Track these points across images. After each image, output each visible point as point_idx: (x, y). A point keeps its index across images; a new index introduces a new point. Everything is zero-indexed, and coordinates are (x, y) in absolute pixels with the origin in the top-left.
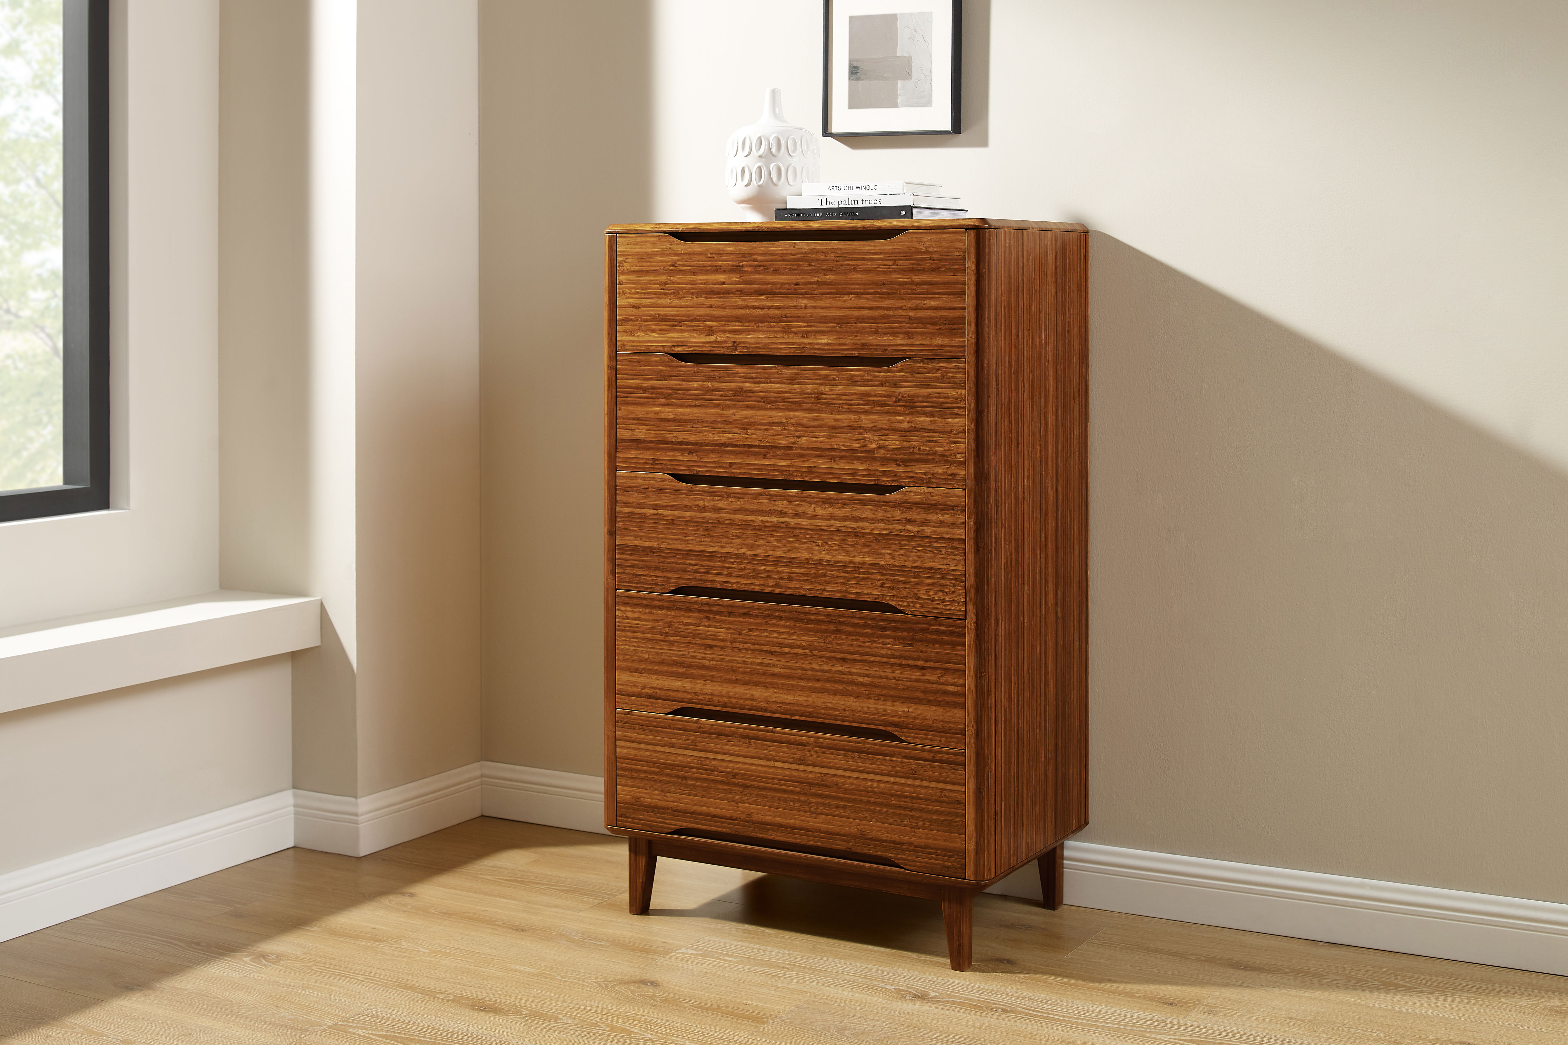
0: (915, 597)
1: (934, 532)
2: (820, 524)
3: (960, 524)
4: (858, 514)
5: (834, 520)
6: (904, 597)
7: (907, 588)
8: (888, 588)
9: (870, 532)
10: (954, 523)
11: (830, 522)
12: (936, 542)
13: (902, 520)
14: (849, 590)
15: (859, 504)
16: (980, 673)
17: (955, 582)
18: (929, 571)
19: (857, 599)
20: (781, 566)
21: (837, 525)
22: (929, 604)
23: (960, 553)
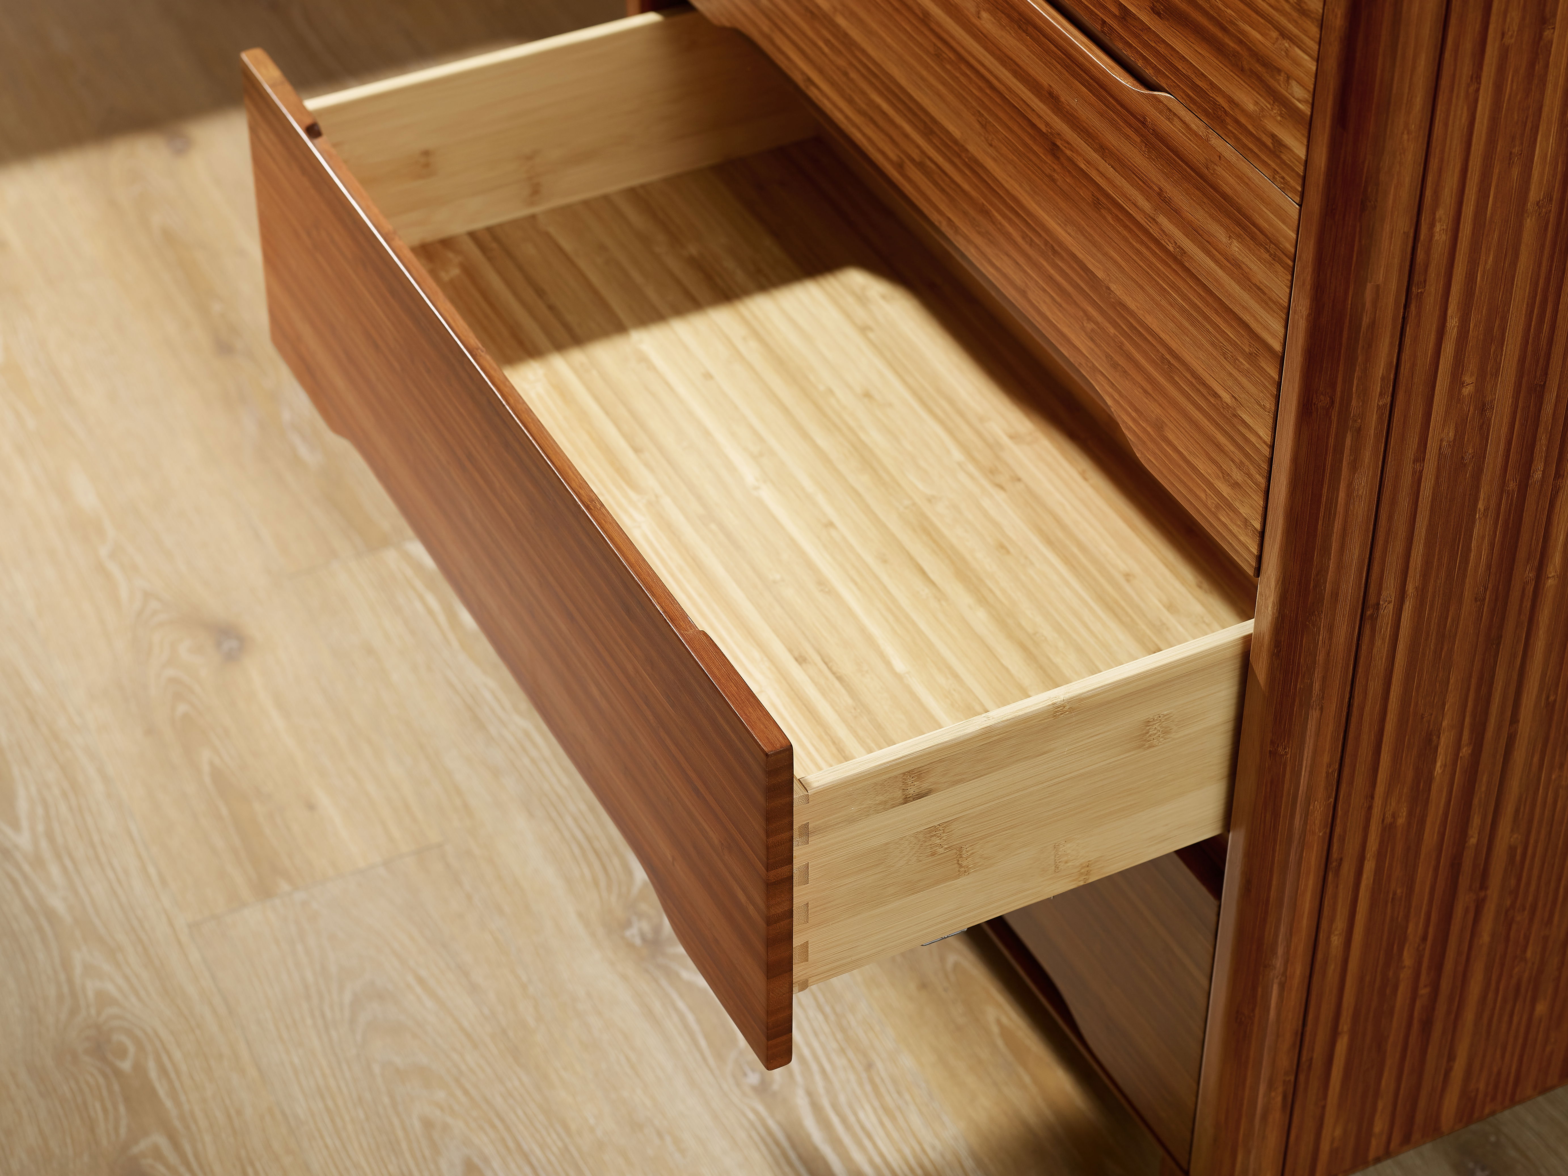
0: (1159, 427)
1: (1217, 281)
2: (987, 63)
3: (1274, 303)
4: (1065, 96)
5: (1015, 74)
6: (1136, 410)
7: (1145, 391)
8: (1108, 356)
9: (1083, 166)
10: (1262, 287)
11: (1004, 70)
12: (1217, 313)
13: (1151, 188)
14: (1031, 295)
15: (1067, 67)
16: (1272, 742)
17: (1247, 463)
18: (1194, 381)
19: (1044, 332)
20: (910, 122)
21: (1019, 92)
22: (1185, 472)
23: (1265, 387)
